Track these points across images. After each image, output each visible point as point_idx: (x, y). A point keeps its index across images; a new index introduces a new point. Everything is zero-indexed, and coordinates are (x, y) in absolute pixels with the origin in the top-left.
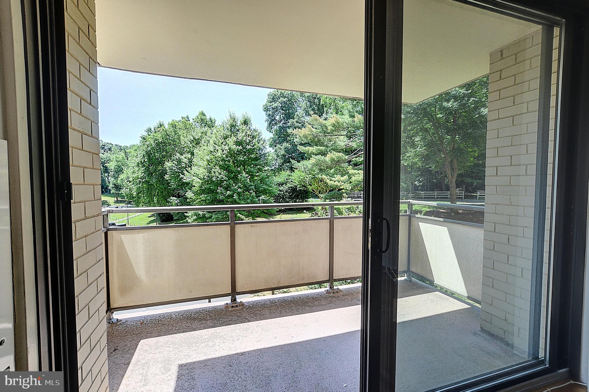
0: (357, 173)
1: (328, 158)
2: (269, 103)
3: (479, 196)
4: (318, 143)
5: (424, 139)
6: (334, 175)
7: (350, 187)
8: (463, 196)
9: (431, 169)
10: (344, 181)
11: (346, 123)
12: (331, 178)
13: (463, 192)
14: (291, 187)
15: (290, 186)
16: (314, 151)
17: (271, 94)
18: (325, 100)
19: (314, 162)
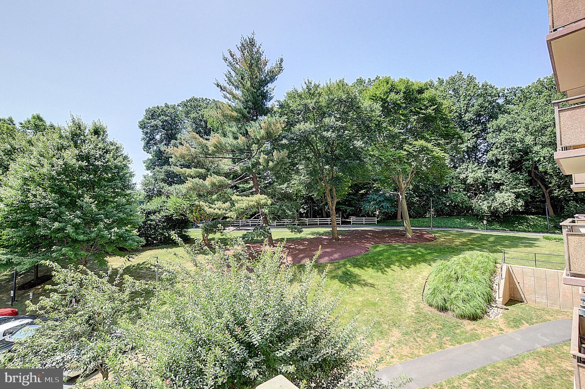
0: (240, 199)
1: (207, 183)
2: (147, 119)
3: (353, 221)
4: (199, 165)
5: (307, 166)
6: (214, 201)
7: (236, 215)
8: (340, 222)
9: (314, 197)
10: (226, 209)
11: (228, 143)
12: (211, 205)
13: (340, 218)
14: (166, 216)
15: (164, 214)
16: (191, 174)
17: (150, 110)
18: (212, 123)
19: (190, 185)
